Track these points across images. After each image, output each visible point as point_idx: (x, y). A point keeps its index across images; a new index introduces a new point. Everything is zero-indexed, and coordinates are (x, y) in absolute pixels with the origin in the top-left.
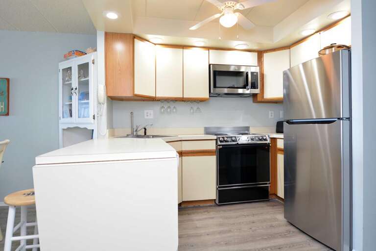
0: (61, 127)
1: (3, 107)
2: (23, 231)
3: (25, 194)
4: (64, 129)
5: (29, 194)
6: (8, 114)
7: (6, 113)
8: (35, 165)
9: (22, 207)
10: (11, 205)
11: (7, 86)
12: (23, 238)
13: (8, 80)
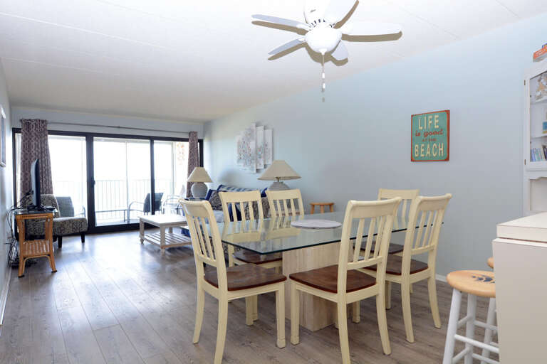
0: (528, 176)
1: (442, 149)
2: (469, 330)
3: (474, 277)
4: (531, 180)
5: (481, 279)
6: (447, 159)
7: (445, 158)
8: (496, 238)
9: (469, 295)
10: (457, 289)
11: (446, 119)
12: (469, 340)
13: (448, 112)
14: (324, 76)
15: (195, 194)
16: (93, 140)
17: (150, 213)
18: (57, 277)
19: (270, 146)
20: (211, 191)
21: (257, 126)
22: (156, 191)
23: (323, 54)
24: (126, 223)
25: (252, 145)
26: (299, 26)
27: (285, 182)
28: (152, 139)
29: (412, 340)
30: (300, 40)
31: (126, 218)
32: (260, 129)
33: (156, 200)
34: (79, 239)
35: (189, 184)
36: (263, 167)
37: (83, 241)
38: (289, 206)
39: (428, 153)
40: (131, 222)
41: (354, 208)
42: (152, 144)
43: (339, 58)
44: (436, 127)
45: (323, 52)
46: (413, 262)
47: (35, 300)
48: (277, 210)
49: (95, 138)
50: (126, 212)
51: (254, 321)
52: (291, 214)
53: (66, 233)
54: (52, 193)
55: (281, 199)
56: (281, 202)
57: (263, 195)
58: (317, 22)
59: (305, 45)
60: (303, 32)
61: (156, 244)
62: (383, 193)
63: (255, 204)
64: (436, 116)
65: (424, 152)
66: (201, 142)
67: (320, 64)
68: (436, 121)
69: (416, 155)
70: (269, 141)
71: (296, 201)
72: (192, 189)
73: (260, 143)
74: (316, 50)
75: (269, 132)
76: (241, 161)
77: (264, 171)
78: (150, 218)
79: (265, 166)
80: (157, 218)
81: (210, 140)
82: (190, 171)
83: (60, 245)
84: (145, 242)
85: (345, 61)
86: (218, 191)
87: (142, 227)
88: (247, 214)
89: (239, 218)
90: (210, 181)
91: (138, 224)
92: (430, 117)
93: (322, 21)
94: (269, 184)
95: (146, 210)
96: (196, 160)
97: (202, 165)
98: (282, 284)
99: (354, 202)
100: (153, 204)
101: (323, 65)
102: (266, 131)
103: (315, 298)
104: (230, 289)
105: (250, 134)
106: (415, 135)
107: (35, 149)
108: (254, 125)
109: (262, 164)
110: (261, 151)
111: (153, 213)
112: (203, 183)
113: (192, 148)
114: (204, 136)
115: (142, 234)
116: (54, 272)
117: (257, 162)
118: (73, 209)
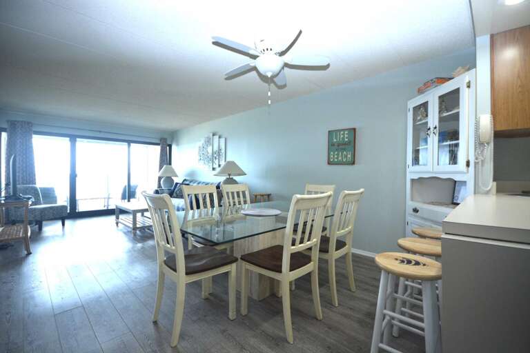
0: (410, 177)
1: (350, 156)
3: (397, 260)
4: (412, 180)
6: (354, 163)
7: (352, 162)
10: (386, 271)
11: (353, 134)
13: (354, 129)
14: (269, 94)
15: (164, 186)
16: (76, 141)
17: (126, 200)
18: (31, 258)
19: (223, 151)
20: (177, 184)
21: (213, 135)
22: (132, 184)
23: (269, 76)
24: (106, 208)
25: (210, 149)
26: (252, 52)
27: (235, 178)
28: (129, 142)
29: (337, 305)
30: (251, 65)
31: (106, 204)
32: (216, 138)
33: (132, 190)
34: (60, 223)
35: (160, 178)
36: (217, 165)
37: (63, 224)
38: (238, 196)
39: (340, 158)
40: (109, 208)
41: (298, 201)
42: (129, 146)
43: (279, 84)
44: (346, 140)
45: (269, 75)
46: (338, 241)
47: (4, 283)
48: (229, 198)
49: (78, 139)
50: (106, 200)
51: (209, 294)
52: (239, 202)
53: (46, 218)
54: (35, 184)
55: (232, 191)
56: (233, 193)
57: (218, 187)
58: (265, 50)
59: (255, 69)
60: (254, 57)
61: (129, 227)
62: (309, 187)
63: (211, 195)
64: (346, 132)
65: (337, 158)
66: (170, 146)
67: (267, 85)
68: (346, 136)
69: (332, 160)
70: (223, 146)
71: (244, 193)
72: (162, 182)
73: (216, 148)
74: (263, 74)
75: (222, 140)
76: (202, 161)
77: (218, 170)
78: (125, 205)
79: (219, 166)
80: (131, 205)
81: (178, 145)
82: (160, 168)
83: (40, 229)
84: (119, 224)
85: (285, 86)
86: (182, 184)
87: (117, 212)
88: (205, 203)
89: (198, 207)
90: (176, 176)
91: (114, 210)
92: (342, 133)
93: (269, 49)
94: (222, 179)
95: (123, 198)
96: (166, 159)
97: (170, 164)
98: (234, 265)
99: (299, 196)
100: (129, 194)
101: (269, 85)
102: (221, 139)
103: (261, 276)
104: (187, 274)
105: (209, 141)
106: (331, 145)
107: (20, 147)
108: (211, 134)
109: (217, 163)
110: (217, 154)
111: (129, 201)
112: (170, 177)
113: (163, 151)
114: (172, 141)
115: (118, 218)
116: (29, 253)
117: (213, 162)
118: (56, 197)
